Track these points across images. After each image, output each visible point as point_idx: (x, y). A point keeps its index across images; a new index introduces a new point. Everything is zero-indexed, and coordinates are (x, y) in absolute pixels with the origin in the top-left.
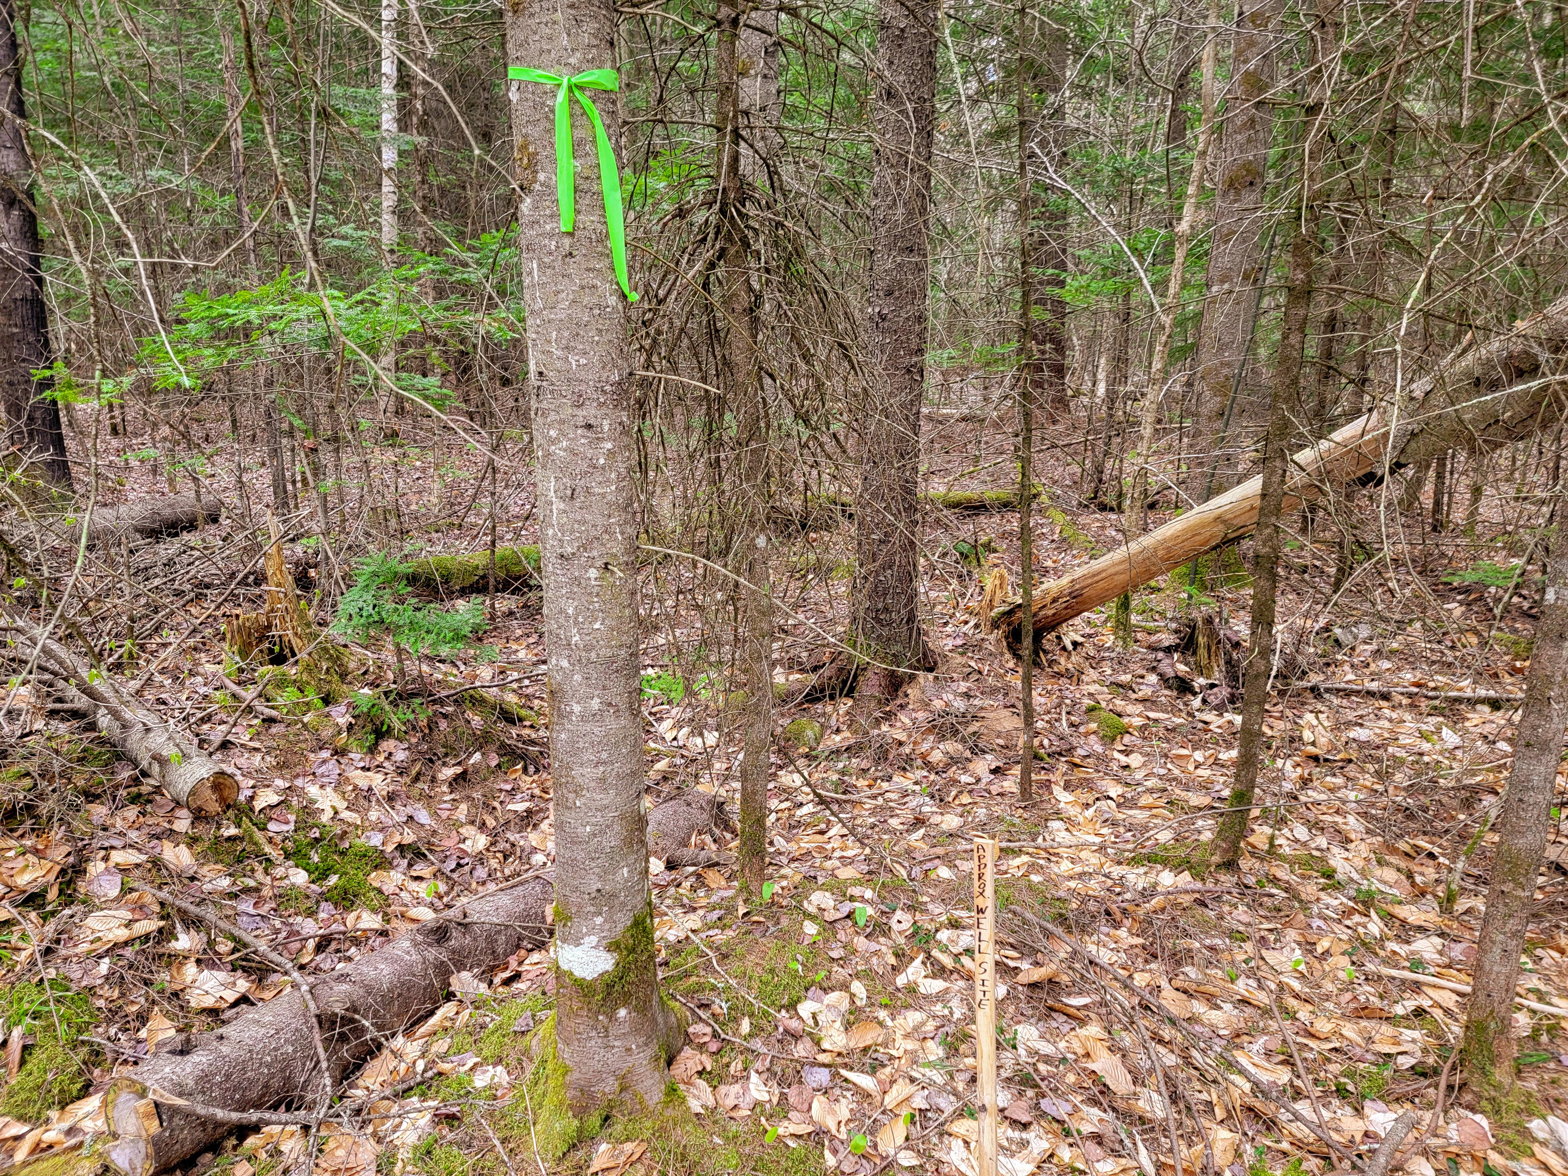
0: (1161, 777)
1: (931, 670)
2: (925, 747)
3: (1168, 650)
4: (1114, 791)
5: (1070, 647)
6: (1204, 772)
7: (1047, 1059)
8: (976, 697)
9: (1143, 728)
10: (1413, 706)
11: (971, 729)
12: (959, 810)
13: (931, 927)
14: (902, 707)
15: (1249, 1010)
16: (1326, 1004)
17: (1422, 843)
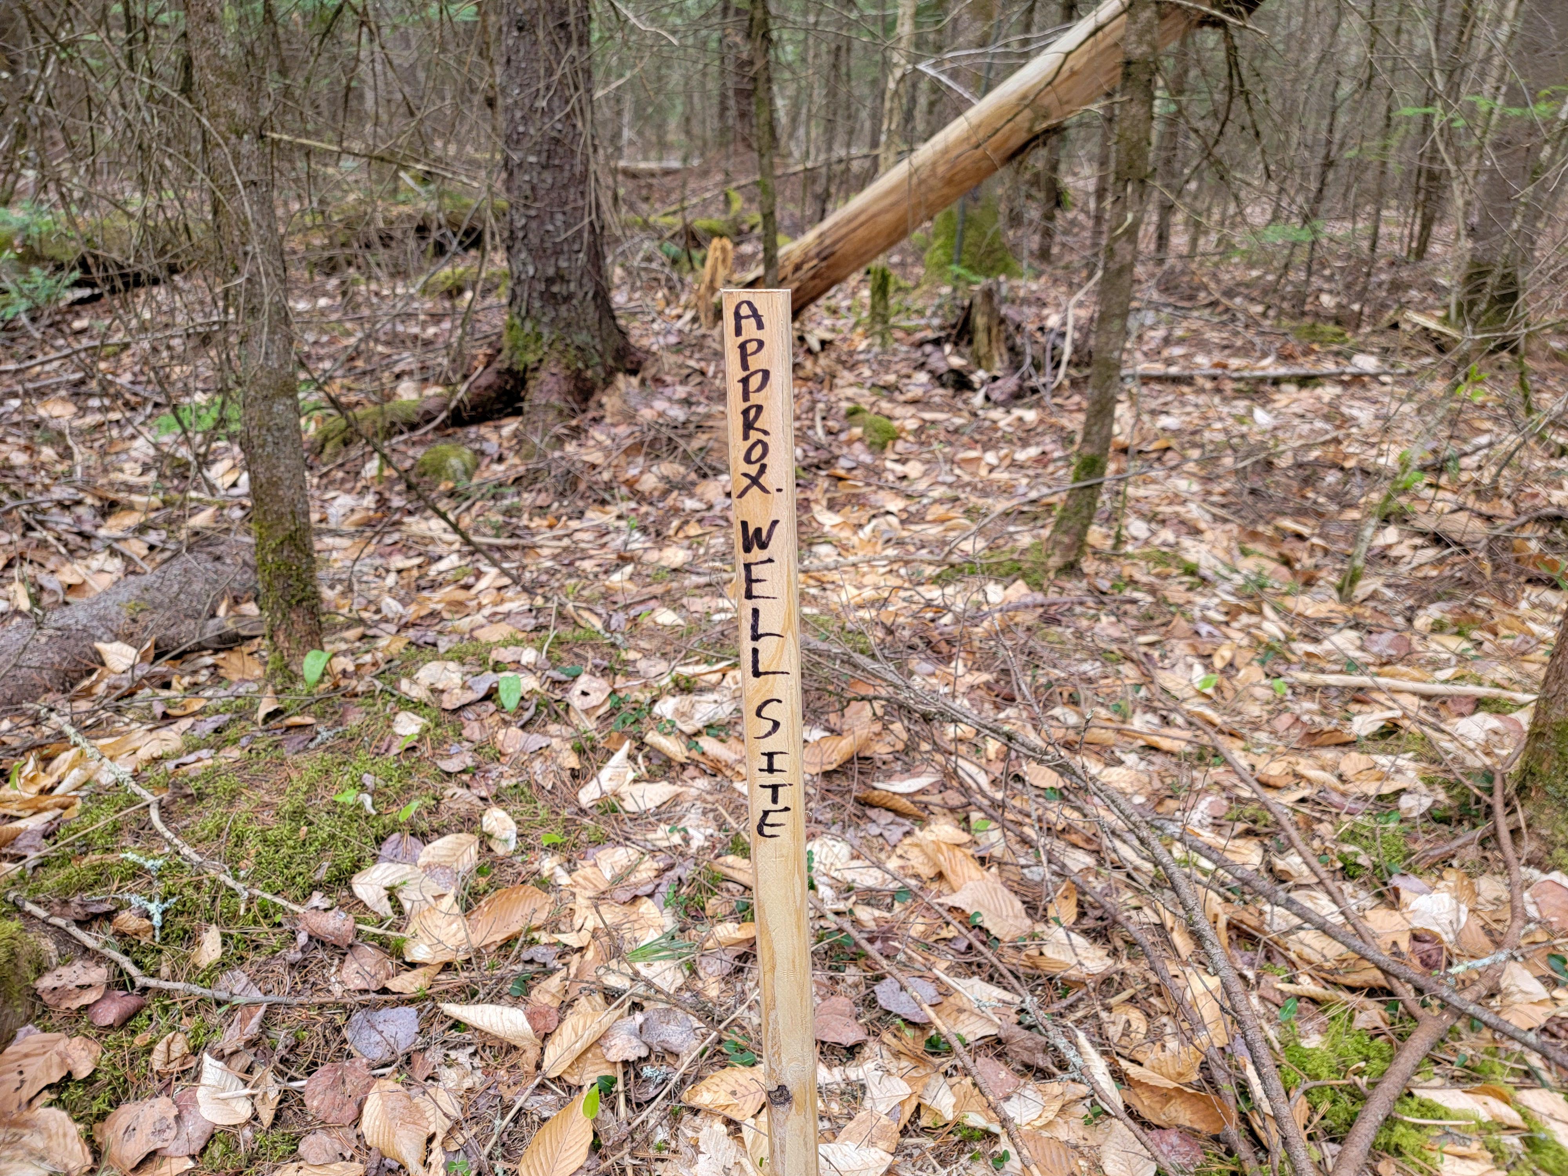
0: (950, 485)
1: (634, 372)
2: (633, 472)
3: (937, 342)
4: (895, 504)
5: (816, 346)
6: (1001, 476)
7: (870, 897)
8: (699, 403)
9: (919, 431)
10: (1218, 390)
11: (696, 444)
12: (686, 543)
13: (644, 697)
14: (596, 421)
15: (1158, 759)
16: (1257, 735)
17: (1288, 524)
